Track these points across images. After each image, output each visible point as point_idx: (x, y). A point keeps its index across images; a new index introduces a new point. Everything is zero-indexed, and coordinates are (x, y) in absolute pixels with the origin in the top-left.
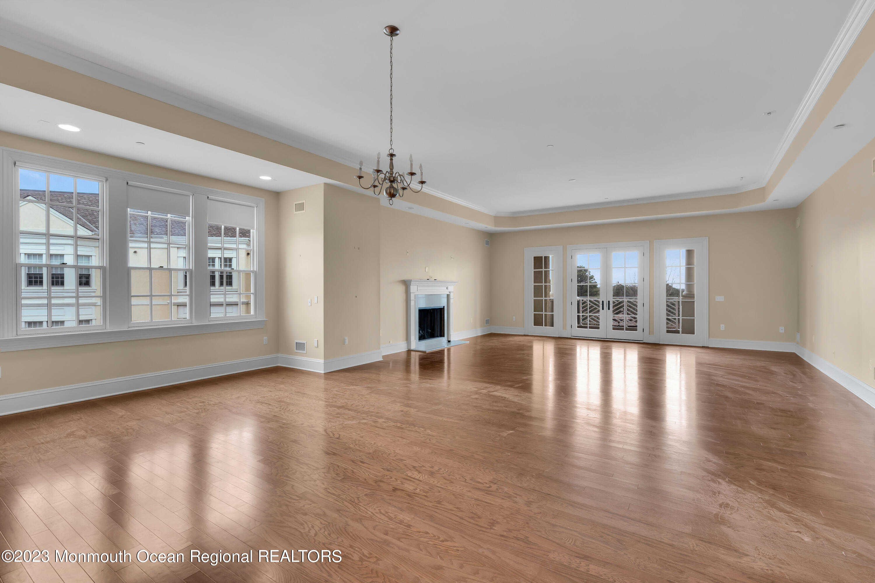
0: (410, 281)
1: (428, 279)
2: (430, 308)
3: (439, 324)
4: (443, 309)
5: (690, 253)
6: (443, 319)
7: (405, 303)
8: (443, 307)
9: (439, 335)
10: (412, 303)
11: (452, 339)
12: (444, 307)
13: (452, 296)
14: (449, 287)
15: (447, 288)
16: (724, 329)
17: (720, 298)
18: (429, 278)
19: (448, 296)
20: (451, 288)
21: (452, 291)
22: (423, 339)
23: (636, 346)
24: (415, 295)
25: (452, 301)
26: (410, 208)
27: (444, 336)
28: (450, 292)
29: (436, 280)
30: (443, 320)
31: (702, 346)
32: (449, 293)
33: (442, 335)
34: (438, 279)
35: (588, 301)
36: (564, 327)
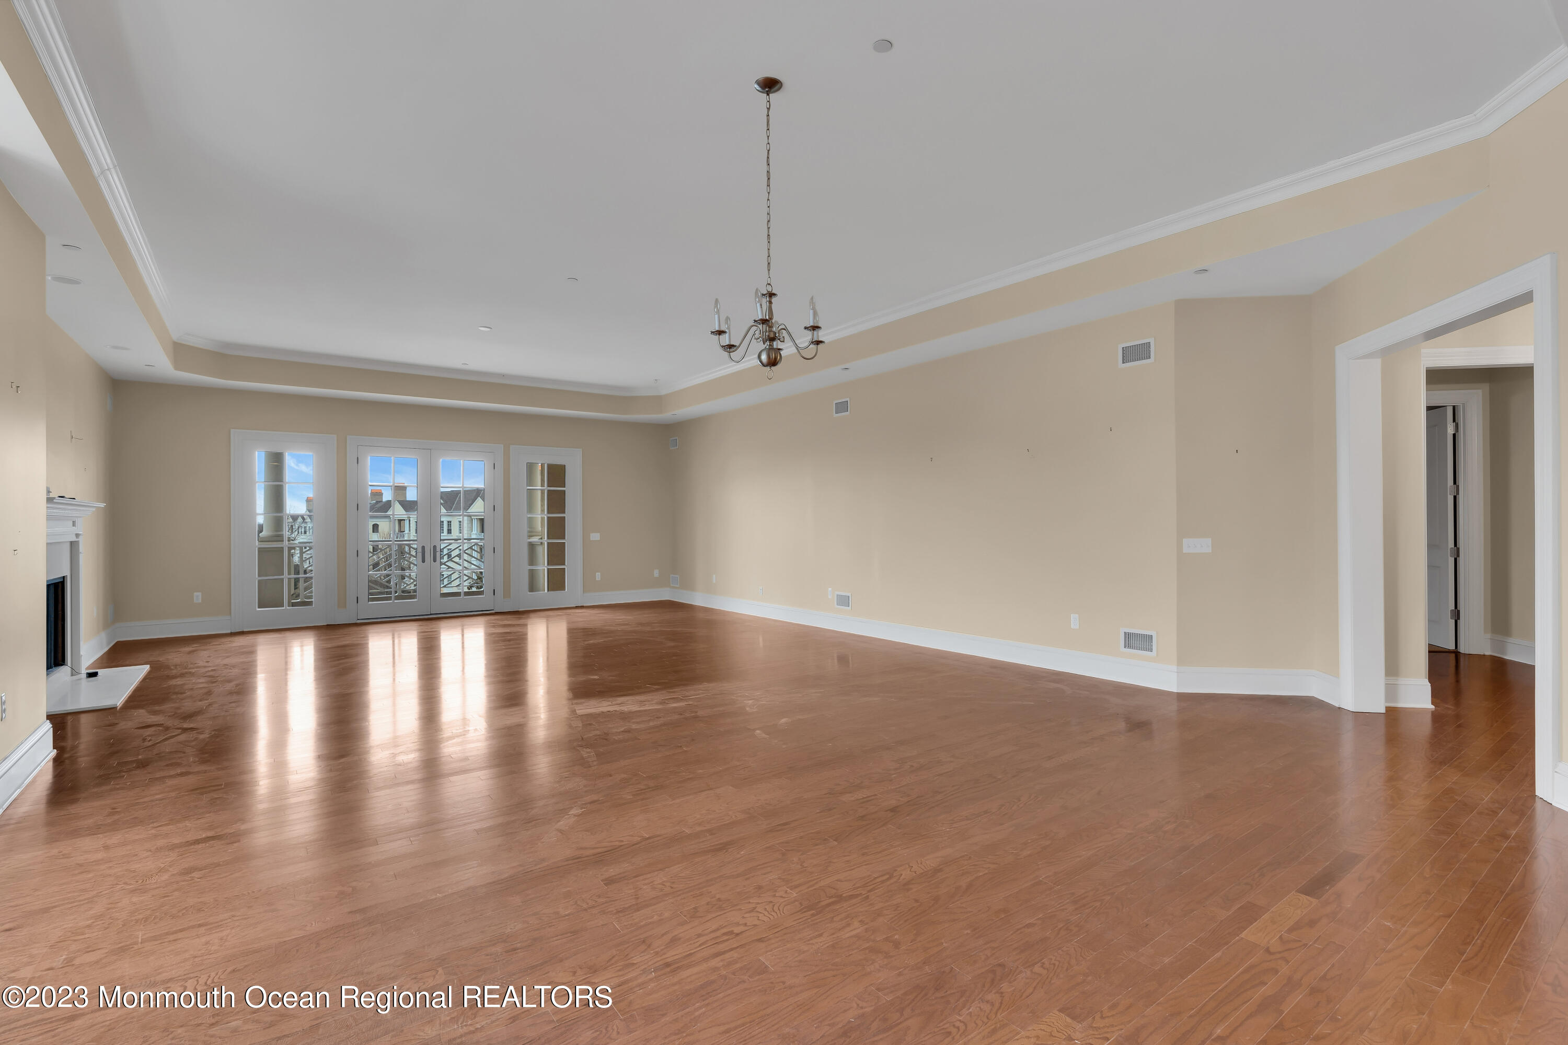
16: (599, 579)
17: (595, 537)
23: (483, 620)
36: (342, 603)
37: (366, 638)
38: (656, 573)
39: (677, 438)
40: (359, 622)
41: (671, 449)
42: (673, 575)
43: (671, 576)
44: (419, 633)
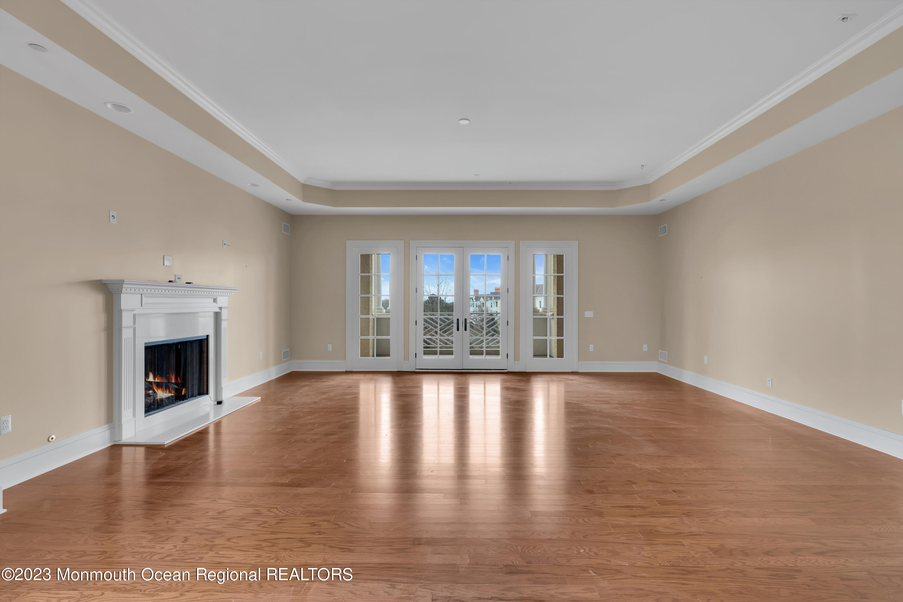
0: (120, 283)
1: (170, 281)
2: (176, 342)
3: (197, 370)
4: (206, 340)
5: (559, 260)
6: (205, 359)
7: (103, 336)
8: (206, 338)
9: (196, 391)
10: (126, 334)
11: (225, 396)
12: (208, 336)
13: (224, 315)
14: (219, 299)
15: (215, 300)
16: (592, 350)
17: (589, 314)
18: (173, 279)
19: (217, 316)
20: (223, 301)
21: (226, 305)
22: (158, 408)
23: (499, 378)
24: (135, 316)
25: (224, 325)
26: (120, 107)
27: (207, 393)
28: (220, 308)
29: (190, 283)
30: (205, 362)
31: (571, 371)
32: (218, 310)
33: (203, 391)
34: (196, 281)
35: (439, 319)
36: (406, 358)
37: (421, 382)
38: (645, 348)
39: (666, 225)
40: (417, 370)
41: (660, 236)
42: (661, 351)
43: (660, 351)
44: (455, 384)
